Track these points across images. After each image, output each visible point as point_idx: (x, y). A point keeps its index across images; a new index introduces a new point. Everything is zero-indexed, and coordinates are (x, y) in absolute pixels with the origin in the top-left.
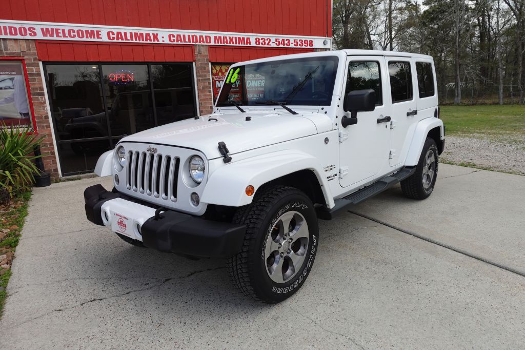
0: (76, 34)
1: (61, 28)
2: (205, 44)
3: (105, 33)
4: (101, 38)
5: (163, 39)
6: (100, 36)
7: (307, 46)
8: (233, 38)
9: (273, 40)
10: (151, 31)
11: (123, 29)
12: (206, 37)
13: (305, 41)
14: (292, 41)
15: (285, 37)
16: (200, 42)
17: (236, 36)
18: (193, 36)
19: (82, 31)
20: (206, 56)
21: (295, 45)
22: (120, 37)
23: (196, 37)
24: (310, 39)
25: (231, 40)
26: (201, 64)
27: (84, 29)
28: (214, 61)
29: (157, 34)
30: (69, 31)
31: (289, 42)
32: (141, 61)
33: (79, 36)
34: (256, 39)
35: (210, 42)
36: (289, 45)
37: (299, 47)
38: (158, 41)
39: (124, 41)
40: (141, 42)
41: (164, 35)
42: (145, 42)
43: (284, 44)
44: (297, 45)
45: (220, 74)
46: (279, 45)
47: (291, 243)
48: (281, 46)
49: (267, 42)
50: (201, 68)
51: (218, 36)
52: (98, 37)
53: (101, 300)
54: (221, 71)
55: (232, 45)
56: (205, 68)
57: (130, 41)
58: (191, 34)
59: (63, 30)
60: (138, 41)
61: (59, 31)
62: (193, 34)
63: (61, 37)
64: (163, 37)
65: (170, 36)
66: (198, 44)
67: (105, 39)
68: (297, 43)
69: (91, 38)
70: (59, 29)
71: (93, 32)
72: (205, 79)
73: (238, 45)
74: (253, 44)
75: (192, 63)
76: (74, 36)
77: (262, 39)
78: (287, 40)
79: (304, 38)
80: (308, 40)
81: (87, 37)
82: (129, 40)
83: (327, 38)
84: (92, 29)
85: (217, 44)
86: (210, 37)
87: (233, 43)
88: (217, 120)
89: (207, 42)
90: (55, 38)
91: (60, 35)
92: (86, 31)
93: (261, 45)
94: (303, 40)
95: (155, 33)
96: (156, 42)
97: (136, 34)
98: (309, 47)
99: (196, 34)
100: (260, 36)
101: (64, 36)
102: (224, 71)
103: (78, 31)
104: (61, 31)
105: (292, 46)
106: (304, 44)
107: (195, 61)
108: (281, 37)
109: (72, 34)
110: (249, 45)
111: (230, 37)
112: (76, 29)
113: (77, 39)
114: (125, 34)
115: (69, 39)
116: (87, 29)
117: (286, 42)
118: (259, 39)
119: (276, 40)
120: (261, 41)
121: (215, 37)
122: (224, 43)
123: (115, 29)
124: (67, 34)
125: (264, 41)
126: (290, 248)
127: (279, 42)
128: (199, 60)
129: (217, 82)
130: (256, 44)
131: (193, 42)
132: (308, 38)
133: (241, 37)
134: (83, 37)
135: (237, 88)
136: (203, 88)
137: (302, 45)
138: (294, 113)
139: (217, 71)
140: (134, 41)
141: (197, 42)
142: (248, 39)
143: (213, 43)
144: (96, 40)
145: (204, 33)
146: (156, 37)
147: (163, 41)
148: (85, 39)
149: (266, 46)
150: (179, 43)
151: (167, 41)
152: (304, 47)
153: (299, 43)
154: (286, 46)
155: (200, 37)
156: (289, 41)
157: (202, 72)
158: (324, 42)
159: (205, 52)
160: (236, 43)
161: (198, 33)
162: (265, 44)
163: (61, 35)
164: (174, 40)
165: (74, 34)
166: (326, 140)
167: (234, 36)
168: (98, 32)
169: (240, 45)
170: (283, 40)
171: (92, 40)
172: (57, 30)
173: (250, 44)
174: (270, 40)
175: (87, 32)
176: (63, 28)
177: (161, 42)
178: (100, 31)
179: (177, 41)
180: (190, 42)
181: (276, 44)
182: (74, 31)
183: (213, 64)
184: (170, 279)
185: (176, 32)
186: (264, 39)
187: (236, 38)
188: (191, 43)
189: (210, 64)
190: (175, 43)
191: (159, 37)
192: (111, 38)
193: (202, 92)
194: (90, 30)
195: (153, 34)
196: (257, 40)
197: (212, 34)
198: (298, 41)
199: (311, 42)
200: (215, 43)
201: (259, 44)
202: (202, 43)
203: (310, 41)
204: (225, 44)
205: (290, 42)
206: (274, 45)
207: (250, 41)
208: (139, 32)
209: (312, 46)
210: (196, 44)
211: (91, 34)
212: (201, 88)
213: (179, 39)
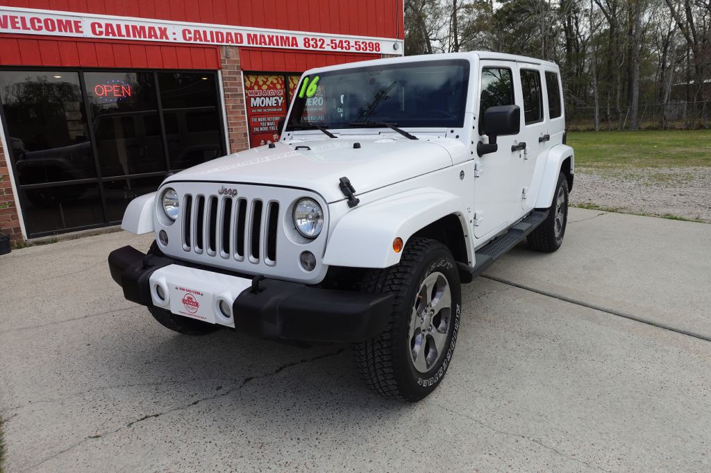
0: (43, 24)
1: (19, 15)
2: (235, 44)
3: (87, 24)
4: (82, 32)
5: (175, 36)
6: (80, 29)
7: (373, 50)
8: (273, 36)
9: (328, 41)
10: (157, 24)
11: (114, 20)
12: (236, 34)
13: (369, 43)
14: (352, 43)
15: (344, 37)
16: (227, 42)
17: (277, 35)
18: (217, 33)
19: (52, 21)
20: (235, 62)
21: (356, 48)
22: (110, 31)
23: (222, 34)
24: (377, 42)
25: (271, 39)
26: (230, 73)
27: (55, 19)
28: (248, 69)
29: (165, 29)
30: (32, 20)
31: (348, 45)
32: (142, 67)
33: (47, 28)
34: (305, 39)
35: (242, 42)
36: (349, 49)
37: (361, 51)
38: (167, 38)
39: (117, 38)
40: (142, 39)
41: (175, 31)
42: (147, 39)
43: (342, 48)
44: (360, 49)
45: (256, 88)
46: (336, 48)
47: (433, 316)
48: (339, 50)
49: (319, 44)
50: (229, 79)
51: (252, 33)
52: (77, 31)
53: (157, 416)
54: (257, 83)
55: (272, 46)
56: (235, 79)
57: (126, 38)
58: (214, 30)
59: (23, 19)
60: (138, 38)
61: (16, 20)
62: (218, 30)
63: (19, 28)
64: (174, 34)
65: (184, 32)
66: (224, 44)
67: (87, 33)
68: (360, 46)
69: (66, 31)
70: (17, 17)
71: (68, 22)
72: (235, 95)
73: (280, 47)
74: (301, 46)
75: (216, 71)
76: (40, 28)
77: (312, 40)
78: (345, 42)
79: (368, 39)
80: (374, 42)
81: (60, 30)
82: (124, 36)
83: (398, 40)
84: (68, 19)
85: (251, 45)
86: (241, 35)
87: (274, 45)
88: (309, 149)
89: (237, 42)
90: (10, 30)
91: (17, 25)
92: (58, 20)
93: (311, 48)
94: (368, 42)
95: (163, 27)
96: (164, 40)
97: (134, 28)
98: (374, 52)
99: (221, 31)
100: (310, 35)
101: (25, 27)
102: (261, 83)
103: (46, 21)
104: (19, 20)
105: (353, 50)
106: (368, 48)
107: (220, 69)
108: (338, 37)
109: (37, 25)
110: (295, 47)
111: (269, 36)
112: (42, 18)
113: (44, 32)
114: (118, 26)
115: (32, 32)
116: (60, 18)
117: (345, 45)
118: (309, 40)
119: (332, 41)
120: (312, 43)
121: (249, 36)
122: (261, 44)
123: (104, 19)
124: (29, 25)
125: (316, 43)
126: (432, 323)
127: (336, 44)
128: (226, 67)
129: (252, 99)
130: (305, 46)
131: (218, 41)
132: (374, 40)
133: (285, 36)
134: (54, 29)
135: (280, 107)
136: (234, 107)
137: (366, 50)
138: (414, 138)
139: (251, 83)
140: (132, 38)
141: (223, 41)
142: (294, 39)
143: (245, 44)
144: (74, 34)
145: (233, 29)
146: (163, 32)
147: (175, 39)
148: (56, 33)
149: (318, 49)
150: (198, 42)
151: (180, 40)
152: (368, 52)
153: (362, 46)
154: (344, 50)
155: (228, 34)
156: (349, 43)
157: (231, 84)
158: (394, 46)
159: (235, 56)
160: (278, 45)
161: (225, 29)
162: (317, 47)
163: (19, 25)
164: (190, 38)
165: (40, 25)
166: (462, 174)
167: (275, 35)
168: (76, 23)
169: (284, 47)
170: (341, 42)
171: (68, 34)
172: (13, 18)
173: (297, 46)
174: (323, 41)
175: (60, 22)
176: (23, 15)
177: (171, 40)
178: (80, 22)
179: (195, 40)
180: (213, 41)
181: (332, 47)
182: (39, 21)
183: (247, 74)
184: (252, 378)
185: (193, 26)
186: (316, 40)
187: (277, 37)
188: (215, 43)
189: (242, 73)
190: (192, 42)
191: (169, 33)
192: (98, 33)
193: (232, 113)
194: (64, 19)
195: (160, 29)
196: (306, 41)
197: (245, 31)
198: (360, 44)
199: (378, 46)
200: (249, 43)
201: (309, 46)
202: (230, 43)
203: (376, 44)
204: (263, 46)
205: (351, 45)
206: (329, 49)
207: (296, 40)
208: (138, 25)
209: (379, 50)
210: (223, 44)
211: (66, 25)
212: (231, 107)
213: (198, 37)
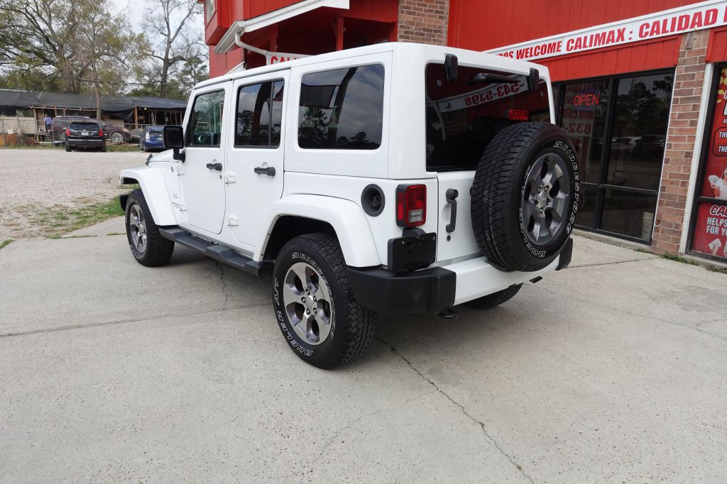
0: (540, 51)
1: (530, 46)
2: (703, 27)
3: (565, 42)
4: (561, 51)
5: (631, 35)
6: (560, 49)
10: (617, 26)
11: (583, 33)
12: (707, 12)
16: (693, 26)
18: (681, 18)
19: (545, 46)
20: (700, 51)
22: (578, 44)
23: (688, 17)
26: (688, 69)
28: (723, 60)
29: (624, 29)
30: (535, 48)
33: (542, 53)
35: (714, 20)
38: (623, 39)
39: (583, 49)
40: (601, 46)
41: (632, 29)
42: (605, 45)
52: (558, 50)
56: (693, 77)
58: (678, 15)
59: (532, 49)
60: (597, 47)
62: (683, 14)
63: (528, 57)
64: (631, 33)
65: (642, 28)
66: (688, 30)
67: (564, 51)
69: (552, 52)
70: (529, 49)
71: (554, 44)
72: (688, 99)
75: (674, 69)
76: (539, 54)
81: (548, 52)
82: (587, 47)
84: (555, 41)
86: (715, 11)
89: (707, 23)
90: (523, 59)
92: (548, 44)
95: (622, 27)
96: (620, 42)
97: (597, 36)
99: (687, 13)
101: (531, 55)
103: (542, 47)
104: (529, 51)
107: (677, 65)
109: (537, 51)
112: (541, 44)
114: (585, 38)
115: (534, 58)
116: (550, 42)
123: (576, 35)
124: (533, 53)
128: (685, 63)
131: (680, 28)
134: (545, 53)
136: (682, 117)
140: (593, 47)
141: (686, 27)
143: (720, 22)
144: (556, 54)
145: (705, 6)
146: (621, 33)
147: (630, 39)
150: (655, 36)
151: (636, 38)
155: (696, 15)
157: (686, 85)
159: (701, 44)
161: (692, 9)
163: (529, 54)
164: (647, 34)
168: (559, 43)
171: (552, 54)
172: (526, 50)
175: (550, 45)
176: (532, 46)
177: (627, 41)
178: (561, 42)
179: (652, 34)
180: (673, 29)
182: (539, 48)
185: (650, 18)
188: (676, 32)
189: (709, 66)
190: (649, 37)
191: (626, 33)
192: (570, 48)
193: (676, 123)
194: (552, 42)
195: (619, 30)
197: (723, 3)
202: (696, 28)
208: (600, 32)
210: (686, 31)
211: (552, 47)
212: (677, 115)
213: (655, 29)
